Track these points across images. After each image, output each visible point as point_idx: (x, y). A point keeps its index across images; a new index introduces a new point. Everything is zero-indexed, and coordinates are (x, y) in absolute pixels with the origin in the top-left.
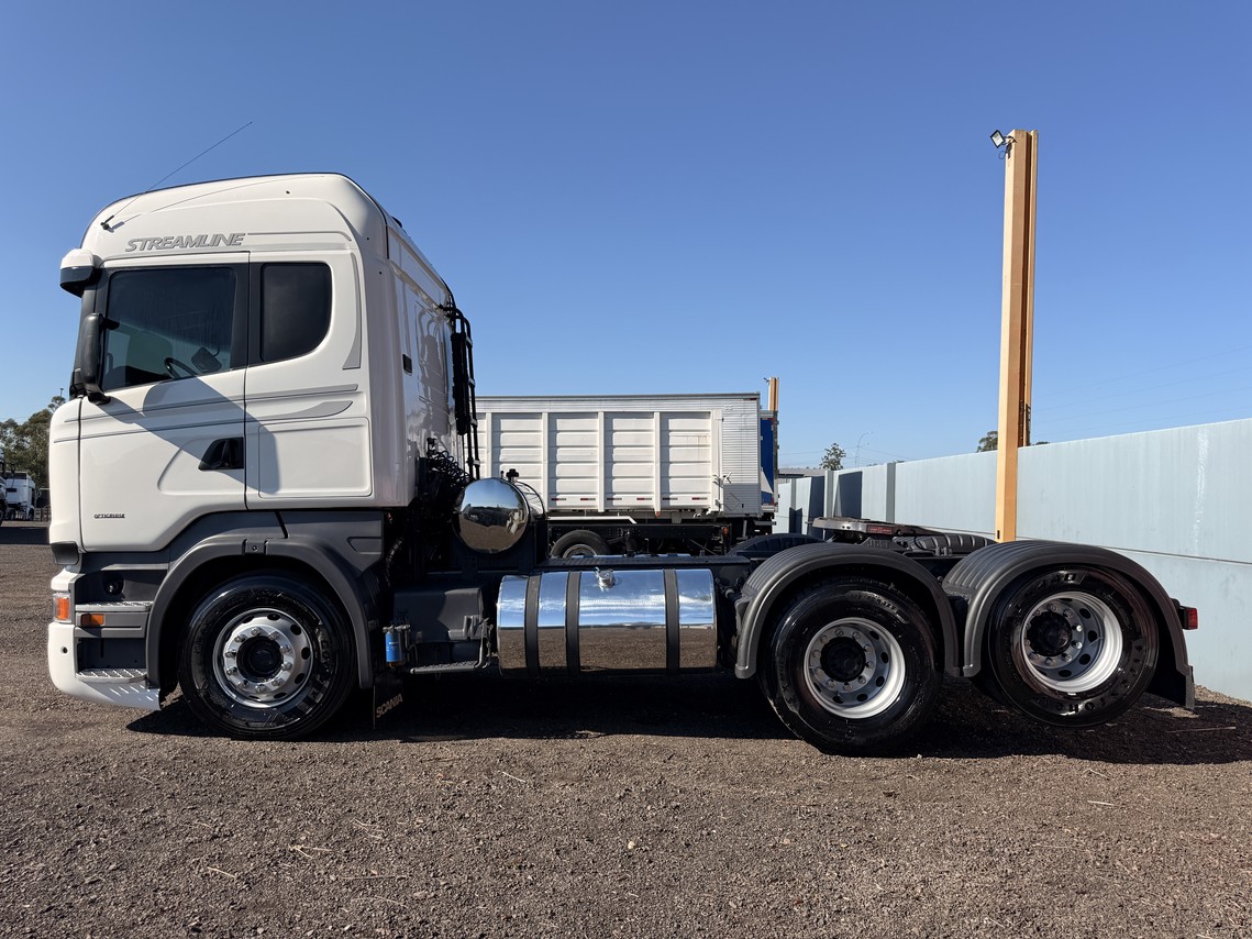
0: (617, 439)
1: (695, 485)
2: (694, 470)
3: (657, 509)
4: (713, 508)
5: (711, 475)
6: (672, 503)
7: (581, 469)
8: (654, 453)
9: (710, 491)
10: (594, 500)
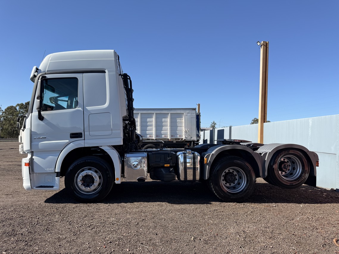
3: (170, 139)
4: (184, 138)
8: (169, 124)
9: (184, 134)
10: (153, 136)
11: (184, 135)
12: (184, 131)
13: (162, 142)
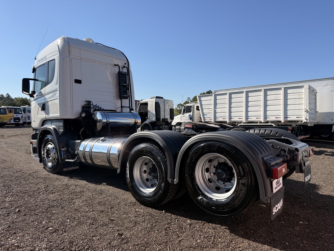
0: (268, 98)
1: (297, 113)
2: (297, 107)
3: (283, 121)
4: (305, 121)
5: (304, 108)
6: (289, 119)
7: (256, 108)
8: (282, 102)
9: (303, 114)
10: (261, 118)
11: (303, 116)
12: (304, 110)
13: (272, 125)
